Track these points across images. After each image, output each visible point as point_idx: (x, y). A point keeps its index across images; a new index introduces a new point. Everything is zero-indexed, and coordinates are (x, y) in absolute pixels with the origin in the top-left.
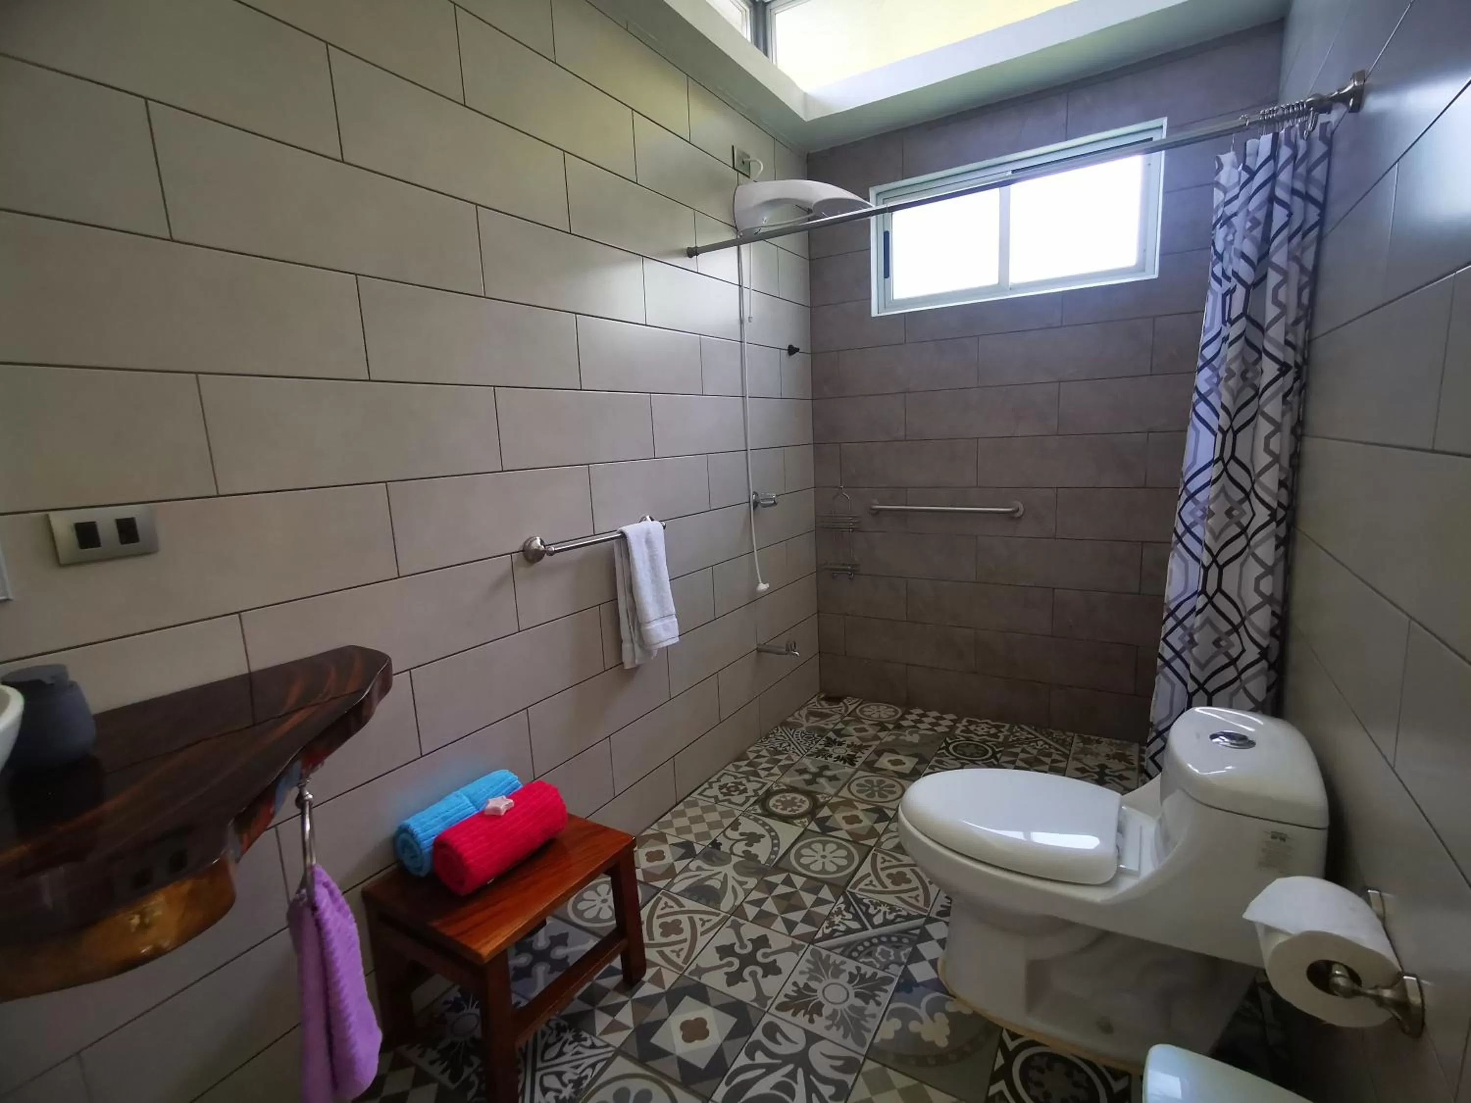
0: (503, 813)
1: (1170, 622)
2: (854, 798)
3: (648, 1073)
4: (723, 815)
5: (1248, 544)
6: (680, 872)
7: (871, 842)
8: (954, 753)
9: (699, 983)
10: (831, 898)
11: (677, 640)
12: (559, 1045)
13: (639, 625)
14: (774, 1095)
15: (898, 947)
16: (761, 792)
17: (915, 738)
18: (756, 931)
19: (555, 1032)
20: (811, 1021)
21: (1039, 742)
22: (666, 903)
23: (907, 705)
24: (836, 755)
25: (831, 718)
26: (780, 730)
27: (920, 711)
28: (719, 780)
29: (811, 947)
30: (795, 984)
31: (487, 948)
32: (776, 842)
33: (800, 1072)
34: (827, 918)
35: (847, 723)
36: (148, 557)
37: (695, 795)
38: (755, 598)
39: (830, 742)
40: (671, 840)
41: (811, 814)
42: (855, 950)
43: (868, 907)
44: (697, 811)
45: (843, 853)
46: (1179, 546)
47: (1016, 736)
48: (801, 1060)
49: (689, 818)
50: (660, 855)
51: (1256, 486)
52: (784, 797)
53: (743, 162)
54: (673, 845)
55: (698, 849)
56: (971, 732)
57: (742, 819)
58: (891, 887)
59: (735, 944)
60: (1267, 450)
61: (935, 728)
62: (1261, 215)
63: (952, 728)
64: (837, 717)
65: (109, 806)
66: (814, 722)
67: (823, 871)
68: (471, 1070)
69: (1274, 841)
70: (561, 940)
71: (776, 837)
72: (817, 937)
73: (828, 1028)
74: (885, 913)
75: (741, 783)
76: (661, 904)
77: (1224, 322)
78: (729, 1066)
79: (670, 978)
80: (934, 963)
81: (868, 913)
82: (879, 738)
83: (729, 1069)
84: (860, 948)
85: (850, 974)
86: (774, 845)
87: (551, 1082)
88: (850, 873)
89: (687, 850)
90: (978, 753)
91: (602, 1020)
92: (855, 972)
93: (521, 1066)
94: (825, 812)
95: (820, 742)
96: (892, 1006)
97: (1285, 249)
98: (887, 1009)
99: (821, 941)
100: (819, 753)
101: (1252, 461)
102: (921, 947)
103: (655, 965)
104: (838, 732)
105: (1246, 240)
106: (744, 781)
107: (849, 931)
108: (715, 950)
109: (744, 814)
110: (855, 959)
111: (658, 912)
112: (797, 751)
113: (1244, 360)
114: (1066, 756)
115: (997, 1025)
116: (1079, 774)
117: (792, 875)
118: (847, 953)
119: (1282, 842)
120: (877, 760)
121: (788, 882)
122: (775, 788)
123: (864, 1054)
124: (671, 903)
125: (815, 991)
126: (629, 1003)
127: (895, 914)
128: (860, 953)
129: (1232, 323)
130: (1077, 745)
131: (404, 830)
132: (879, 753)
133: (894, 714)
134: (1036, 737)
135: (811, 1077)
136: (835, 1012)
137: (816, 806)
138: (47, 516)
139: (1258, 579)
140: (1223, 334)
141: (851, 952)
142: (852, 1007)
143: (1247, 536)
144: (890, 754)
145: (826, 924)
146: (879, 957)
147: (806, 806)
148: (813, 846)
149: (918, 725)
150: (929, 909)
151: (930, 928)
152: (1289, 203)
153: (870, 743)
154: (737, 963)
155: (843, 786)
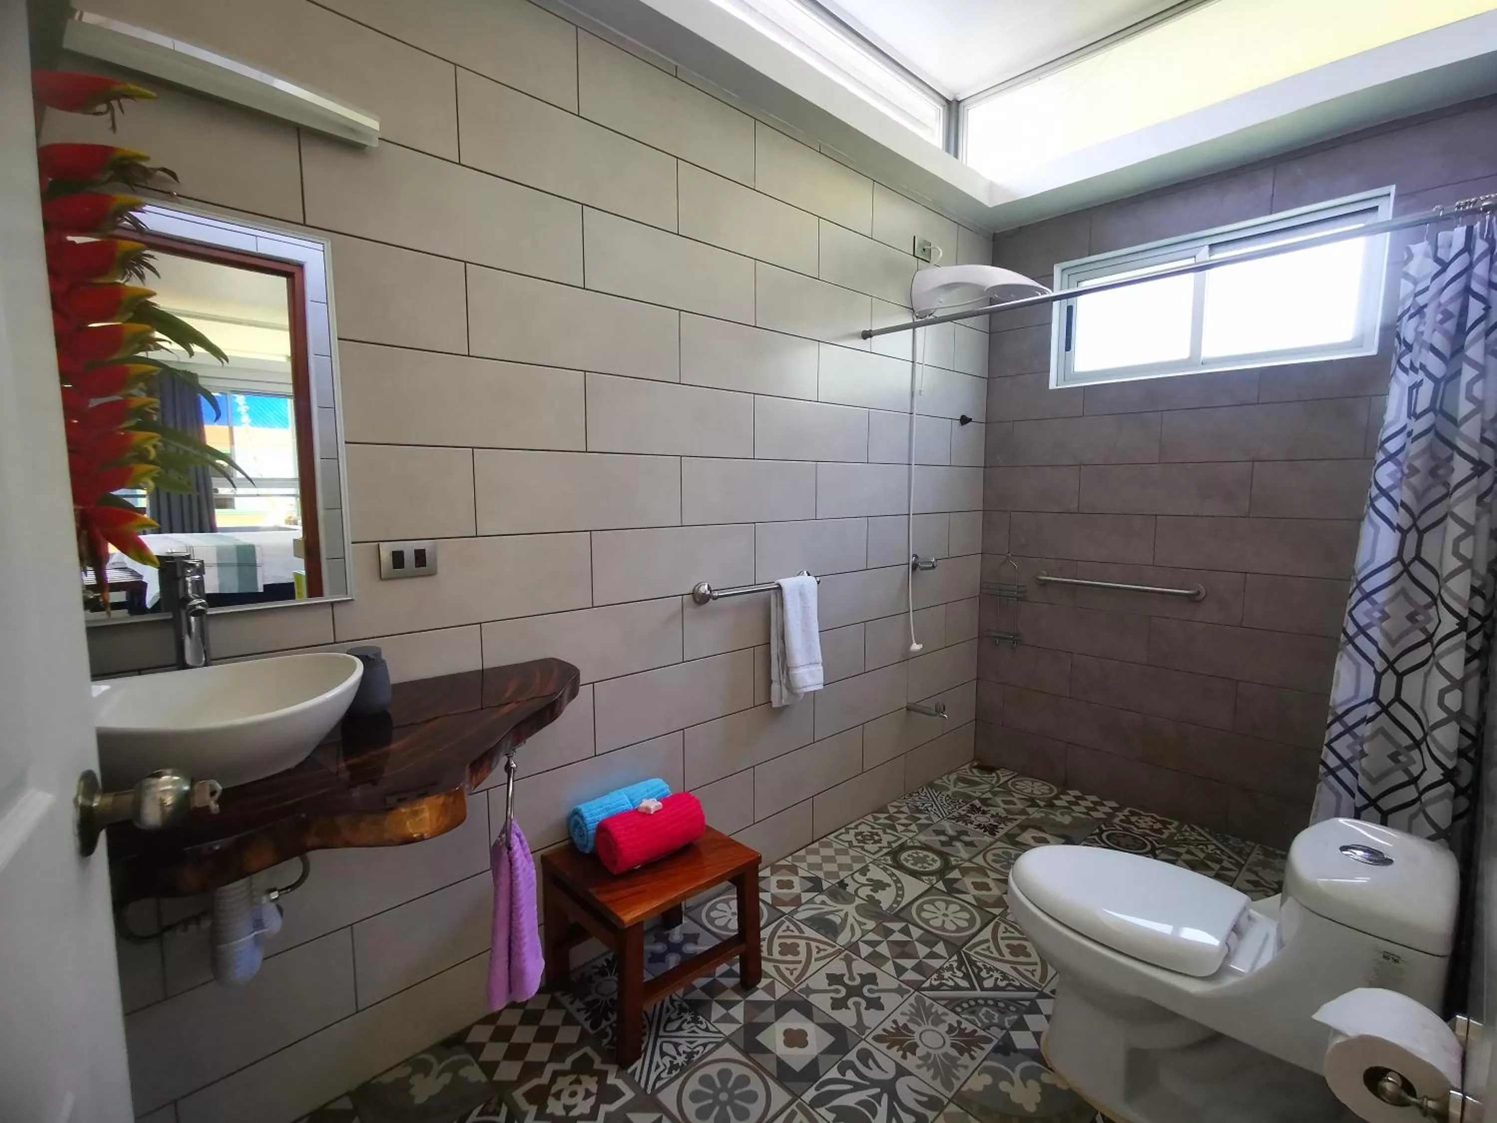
0: (652, 812)
1: (1337, 728)
2: (987, 866)
3: (751, 1063)
4: (855, 859)
5: (1433, 654)
6: (807, 903)
7: (997, 911)
8: (1108, 842)
9: (806, 1000)
10: (945, 954)
11: (821, 687)
12: (680, 1021)
13: (788, 669)
14: (856, 1109)
15: (1003, 1013)
16: (894, 845)
17: (1067, 820)
18: (868, 969)
19: (677, 1012)
20: (904, 1057)
21: (1209, 846)
22: (788, 927)
23: (1065, 785)
24: (978, 823)
25: (981, 787)
26: (925, 790)
27: (1077, 793)
28: (856, 827)
29: (916, 993)
30: (895, 1022)
31: (629, 917)
32: (900, 892)
33: (885, 1098)
34: (937, 971)
35: (995, 794)
36: (431, 578)
37: (831, 837)
38: (908, 657)
39: (974, 809)
40: (802, 873)
41: (940, 873)
42: (959, 1005)
43: (980, 970)
44: (829, 852)
45: (966, 916)
46: (1350, 647)
47: (1184, 836)
48: (889, 1087)
49: (822, 857)
50: (789, 885)
51: (1442, 592)
52: (917, 853)
53: (924, 250)
54: (803, 877)
55: (825, 885)
56: (1132, 823)
57: (872, 867)
58: (1008, 957)
59: (844, 975)
60: (1456, 553)
61: (1091, 813)
62: (1454, 308)
63: (1110, 816)
64: (986, 787)
65: (393, 746)
66: (961, 788)
67: (942, 928)
68: (609, 1023)
69: (1385, 961)
70: (692, 938)
71: (902, 889)
72: (924, 986)
73: (919, 1067)
74: (997, 979)
75: (877, 834)
76: (784, 927)
77: (1409, 416)
78: (821, 1074)
79: (781, 990)
80: (1037, 1035)
81: (980, 976)
82: (1028, 814)
83: (820, 1078)
84: (965, 1005)
85: (950, 1026)
86: (898, 895)
87: (669, 1048)
88: (968, 935)
89: (815, 885)
90: (1134, 846)
91: (717, 1011)
92: (956, 1025)
93: (647, 1030)
94: (955, 874)
95: (964, 808)
96: (986, 1063)
97: (1481, 343)
98: (980, 1064)
99: (928, 990)
100: (960, 818)
101: (1441, 564)
102: (1028, 1018)
103: (769, 976)
104: (984, 801)
105: (1436, 333)
106: (880, 832)
107: (957, 987)
108: (825, 976)
109: (874, 862)
110: (958, 1014)
111: (780, 933)
112: (938, 813)
113: (1434, 457)
114: (1240, 866)
115: (1092, 1108)
116: (1250, 887)
117: (910, 926)
118: (950, 1007)
119: (1394, 964)
120: (1019, 835)
121: (905, 931)
122: (910, 844)
123: (950, 1097)
124: (792, 927)
125: (914, 1033)
126: (742, 1003)
127: (1007, 982)
128: (963, 1009)
129: (1418, 417)
130: (1256, 856)
131: (577, 813)
132: (1023, 828)
133: (1048, 792)
134: (1208, 840)
135: (895, 1103)
136: (928, 1055)
137: (947, 867)
138: (379, 545)
139: (1443, 693)
140: (1408, 429)
141: (955, 1007)
142: (946, 1055)
143: (1432, 644)
144: (1034, 830)
145: (935, 976)
146: (983, 1017)
147: (937, 865)
148: (936, 904)
149: (1073, 807)
150: (1043, 985)
151: (1041, 1003)
152: (1485, 296)
153: (1016, 817)
154: (843, 992)
155: (980, 853)
